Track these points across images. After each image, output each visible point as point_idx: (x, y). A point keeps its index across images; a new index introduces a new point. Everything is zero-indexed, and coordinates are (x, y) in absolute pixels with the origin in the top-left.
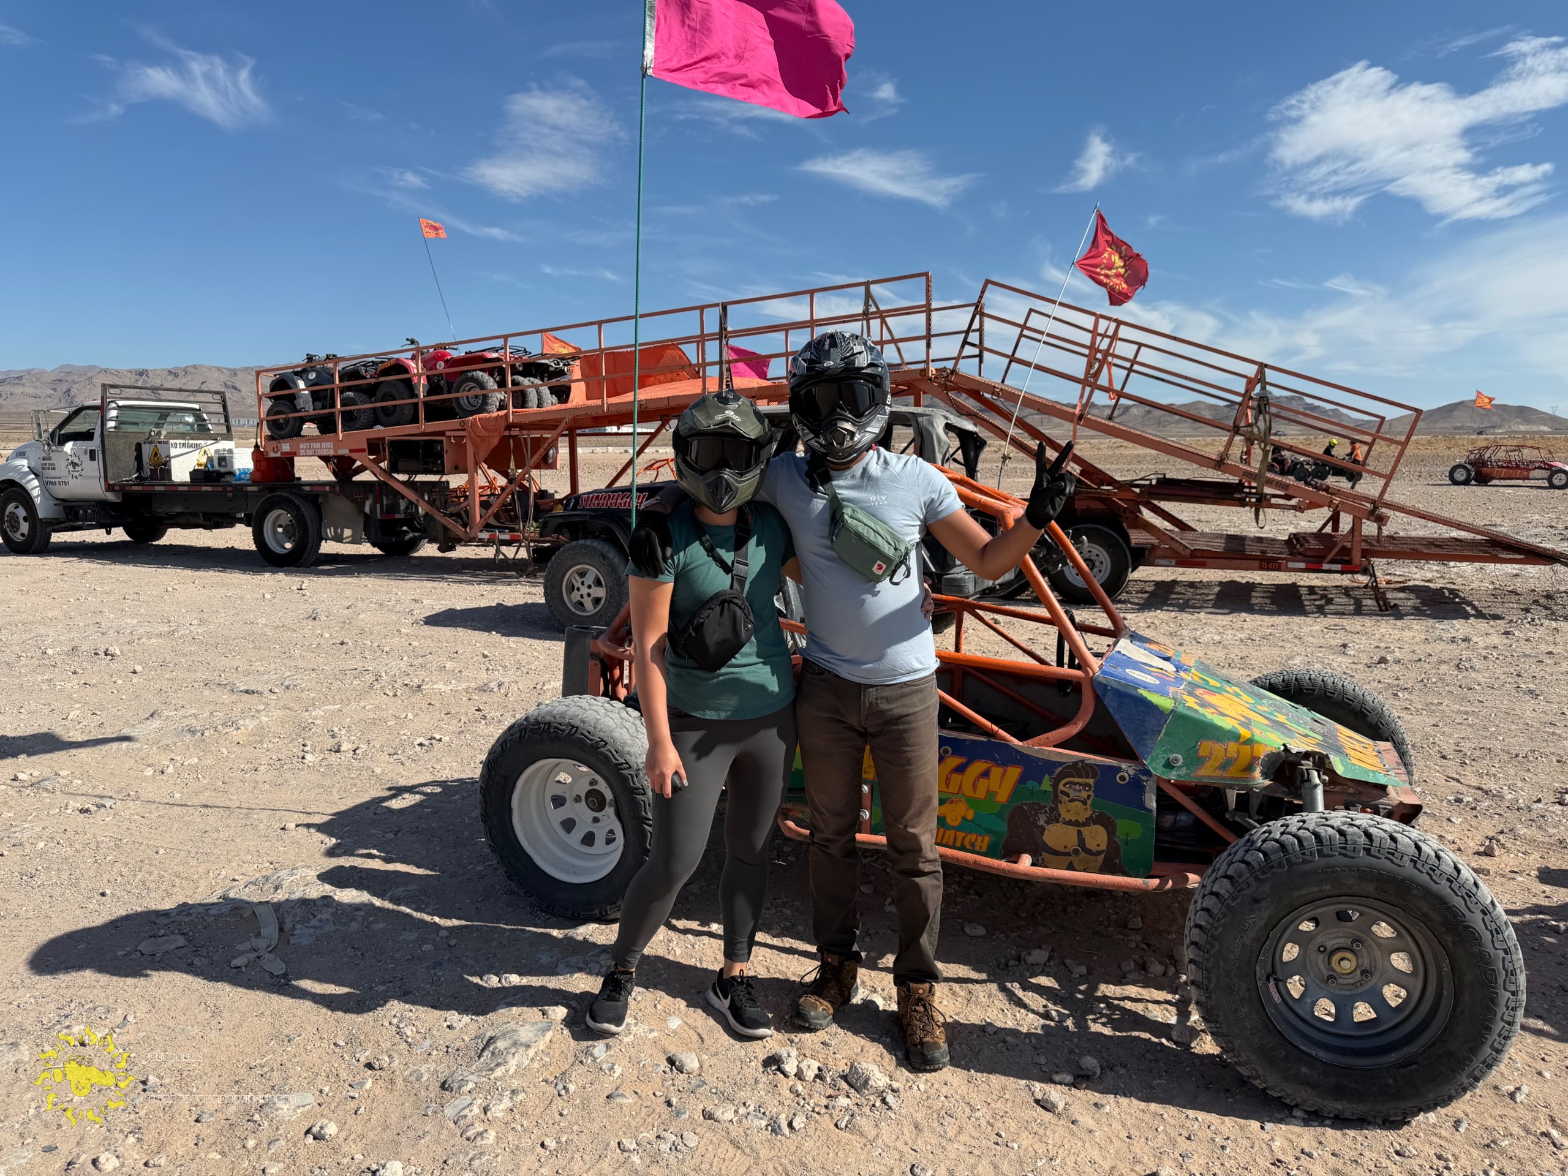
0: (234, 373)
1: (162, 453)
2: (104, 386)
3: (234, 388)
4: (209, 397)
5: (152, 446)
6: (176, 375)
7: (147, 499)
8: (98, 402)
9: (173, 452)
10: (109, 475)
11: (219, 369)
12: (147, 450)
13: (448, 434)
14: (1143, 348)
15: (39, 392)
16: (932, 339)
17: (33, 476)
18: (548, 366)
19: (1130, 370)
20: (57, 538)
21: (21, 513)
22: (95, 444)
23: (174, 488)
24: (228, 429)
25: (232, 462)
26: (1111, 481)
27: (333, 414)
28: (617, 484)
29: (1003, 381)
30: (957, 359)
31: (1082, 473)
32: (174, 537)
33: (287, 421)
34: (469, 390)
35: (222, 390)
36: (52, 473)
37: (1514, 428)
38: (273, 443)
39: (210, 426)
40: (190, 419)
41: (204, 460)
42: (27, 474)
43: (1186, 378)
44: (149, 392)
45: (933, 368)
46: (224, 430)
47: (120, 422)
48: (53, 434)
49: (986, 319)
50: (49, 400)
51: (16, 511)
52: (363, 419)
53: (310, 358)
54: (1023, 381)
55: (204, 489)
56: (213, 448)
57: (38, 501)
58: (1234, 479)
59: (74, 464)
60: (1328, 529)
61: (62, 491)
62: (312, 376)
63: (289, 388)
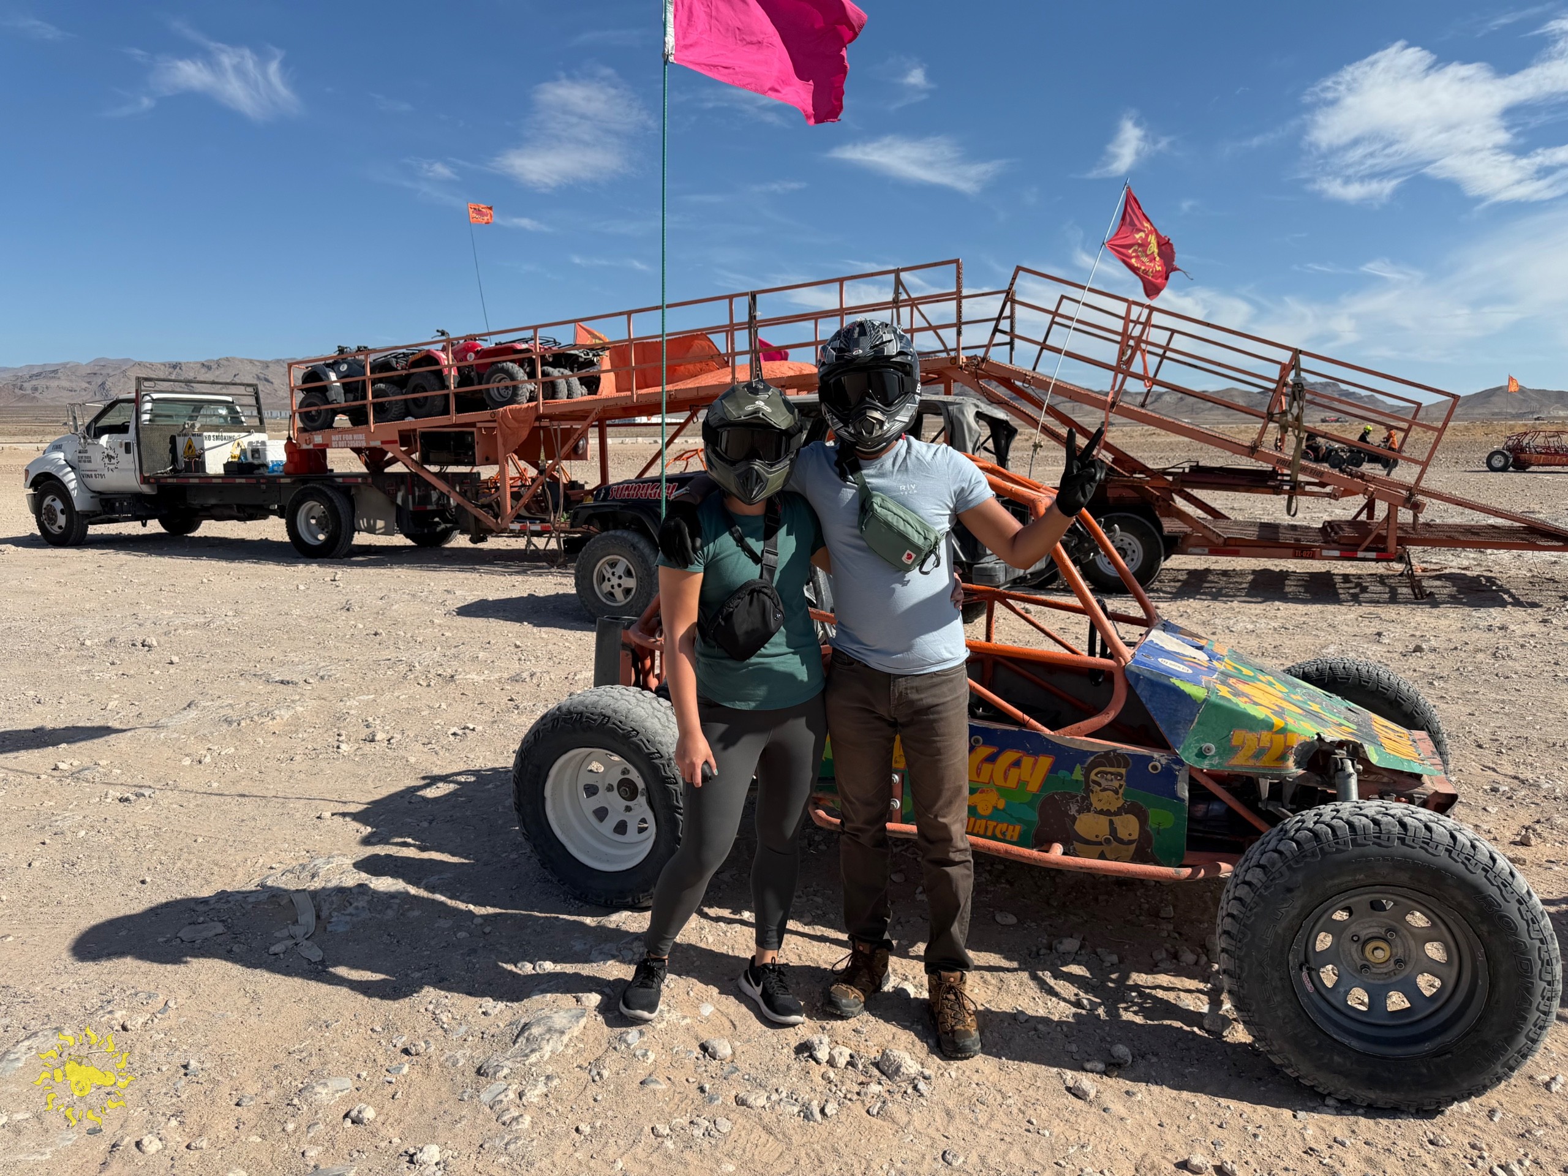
0: (266, 365)
1: (197, 447)
2: (138, 379)
3: (267, 380)
4: (241, 390)
5: (187, 438)
6: (209, 368)
7: (180, 491)
8: (133, 395)
9: (207, 444)
10: (145, 467)
11: (251, 362)
12: (181, 443)
13: (478, 425)
14: (1176, 335)
15: (74, 385)
16: (963, 327)
17: (69, 469)
18: (577, 357)
19: (1163, 357)
20: (94, 530)
21: (59, 505)
22: (130, 437)
23: (209, 480)
24: (261, 421)
25: (265, 455)
26: (1144, 469)
27: (365, 406)
28: (647, 475)
29: (1034, 369)
30: (987, 347)
31: (1114, 461)
32: (208, 528)
33: (319, 412)
34: (500, 381)
35: (255, 382)
36: (88, 466)
37: (1553, 413)
38: (306, 435)
39: (243, 419)
40: (223, 412)
41: (237, 452)
42: (63, 467)
43: (1220, 365)
44: (183, 385)
45: (963, 356)
46: (256, 422)
47: (155, 416)
48: (88, 428)
49: (1017, 307)
50: (84, 393)
51: (53, 504)
52: (395, 410)
53: (341, 350)
54: (1054, 369)
55: (238, 481)
56: (246, 440)
57: (74, 494)
58: (1267, 467)
59: (110, 457)
60: (1363, 517)
61: (98, 484)
62: (344, 368)
63: (321, 380)
